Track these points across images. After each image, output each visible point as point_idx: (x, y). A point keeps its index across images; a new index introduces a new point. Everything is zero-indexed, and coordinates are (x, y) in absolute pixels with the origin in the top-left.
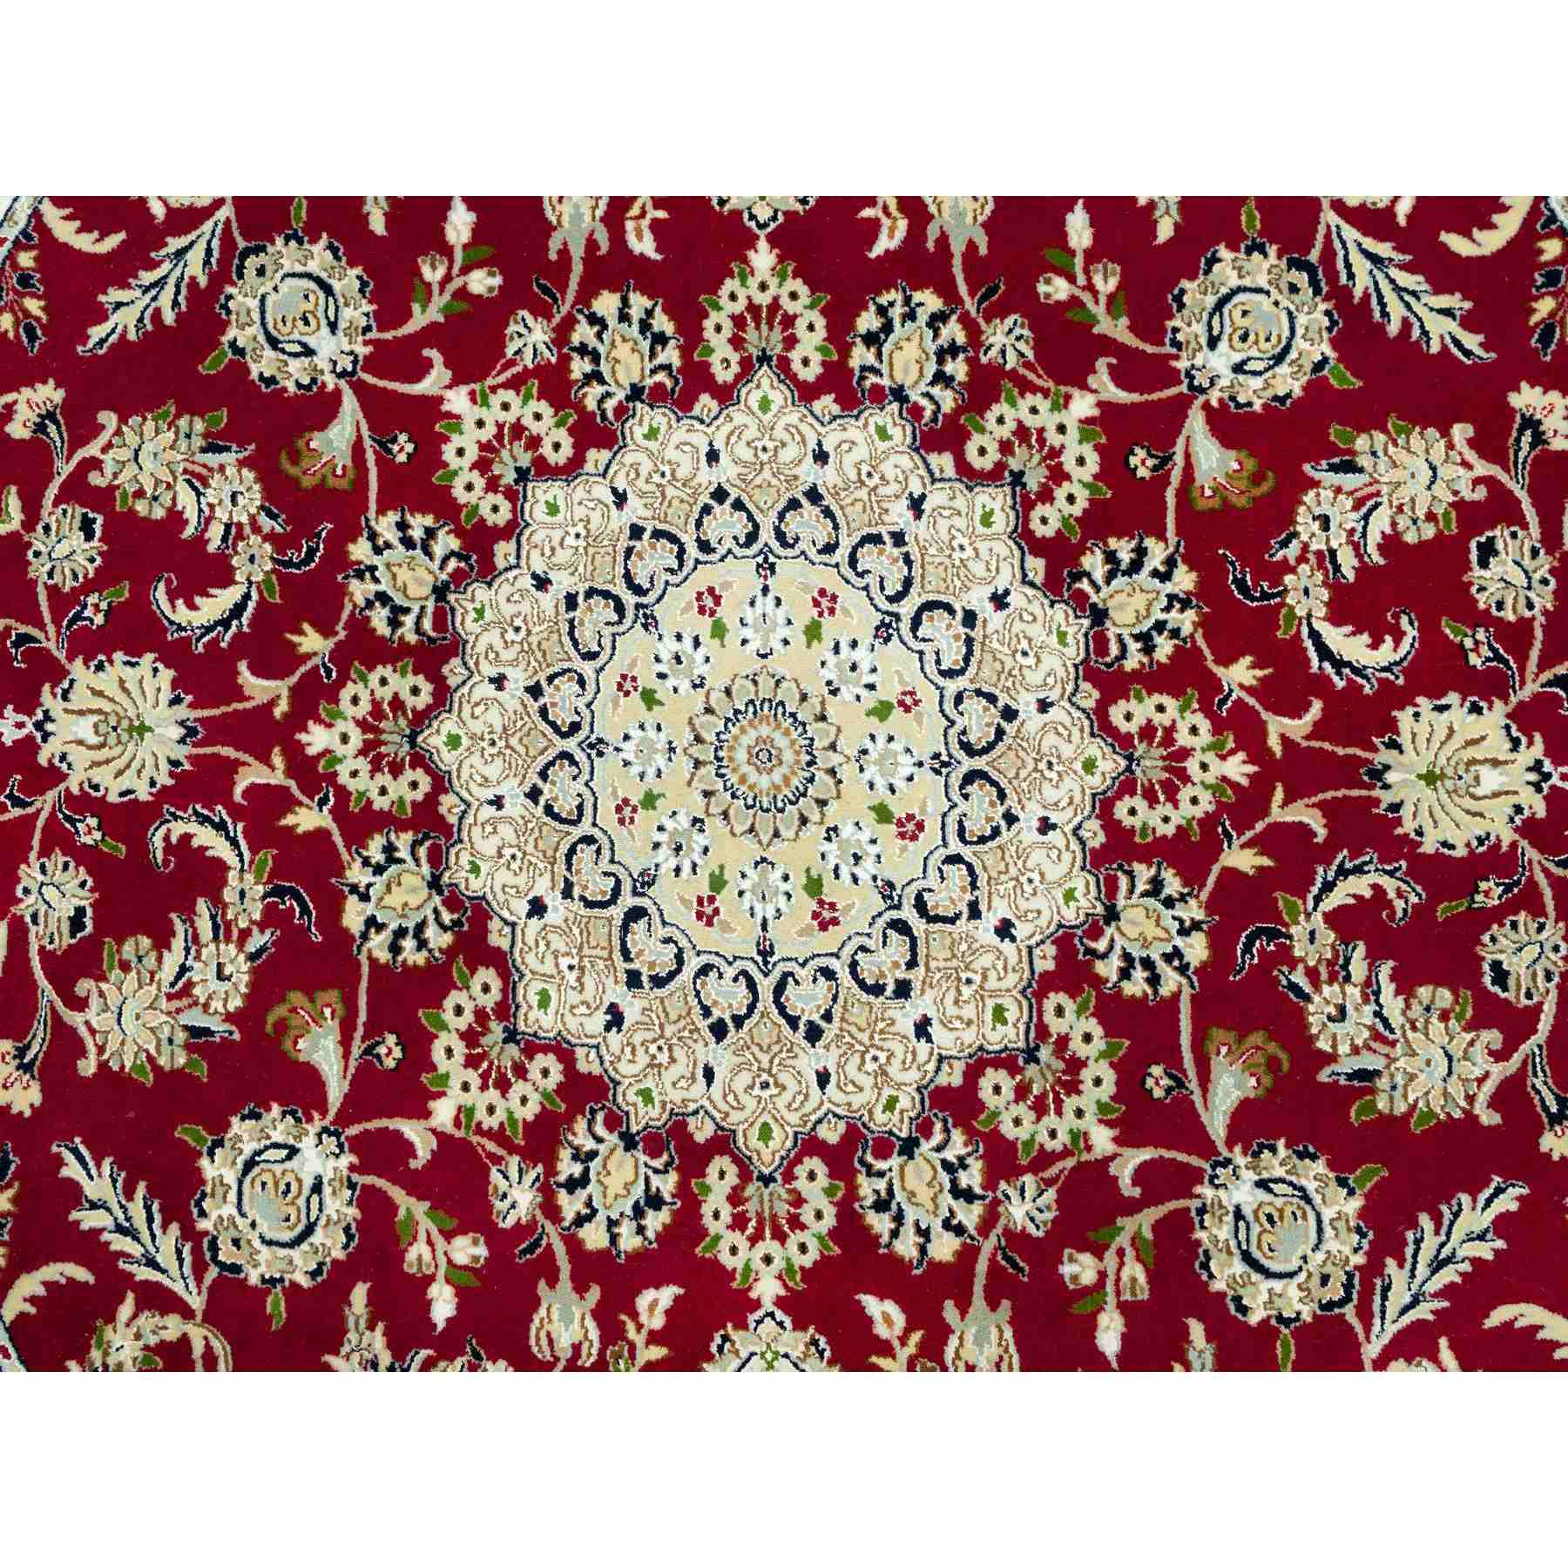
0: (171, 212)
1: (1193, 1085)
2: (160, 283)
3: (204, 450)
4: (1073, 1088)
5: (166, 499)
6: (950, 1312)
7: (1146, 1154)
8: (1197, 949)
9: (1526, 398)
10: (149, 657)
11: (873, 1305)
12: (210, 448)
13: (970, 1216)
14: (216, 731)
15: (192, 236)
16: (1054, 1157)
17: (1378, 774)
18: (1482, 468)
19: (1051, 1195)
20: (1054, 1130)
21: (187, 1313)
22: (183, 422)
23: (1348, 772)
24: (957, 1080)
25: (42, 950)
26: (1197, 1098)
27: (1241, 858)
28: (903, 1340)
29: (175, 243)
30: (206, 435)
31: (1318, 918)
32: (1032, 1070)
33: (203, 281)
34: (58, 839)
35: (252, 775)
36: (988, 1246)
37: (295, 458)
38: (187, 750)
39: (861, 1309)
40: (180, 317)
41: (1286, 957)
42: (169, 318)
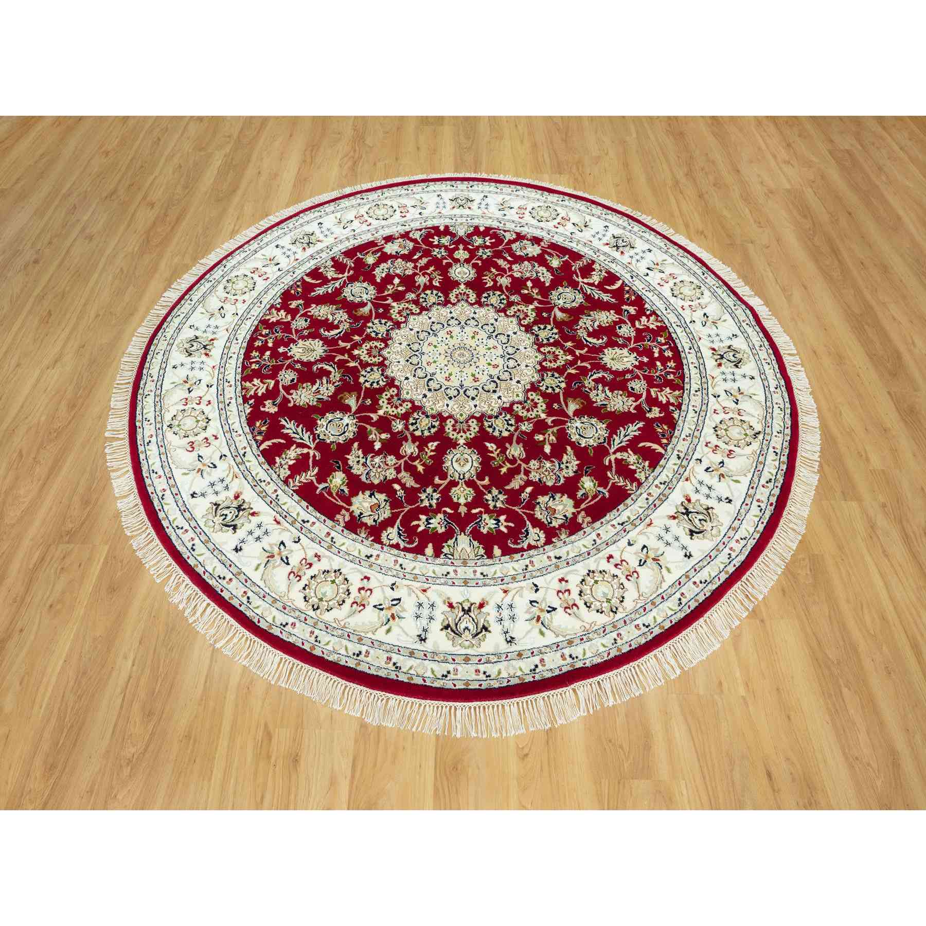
1: (564, 406)
2: (329, 287)
3: (335, 310)
4: (536, 407)
5: (325, 317)
6: (507, 445)
7: (554, 418)
8: (563, 385)
9: (625, 307)
10: (317, 340)
11: (488, 444)
12: (337, 310)
13: (512, 429)
14: (332, 351)
16: (532, 419)
17: (601, 359)
18: (617, 316)
19: (531, 425)
20: (533, 414)
21: (309, 448)
22: (331, 306)
23: (595, 358)
24: (508, 406)
25: (283, 386)
26: (565, 409)
27: (572, 371)
28: (496, 450)
29: (333, 282)
30: (336, 308)
31: (590, 380)
32: (525, 404)
34: (290, 367)
35: (339, 357)
36: (516, 434)
37: (356, 312)
38: (324, 354)
39: (485, 445)
40: (332, 292)
41: (584, 386)
42: (330, 292)
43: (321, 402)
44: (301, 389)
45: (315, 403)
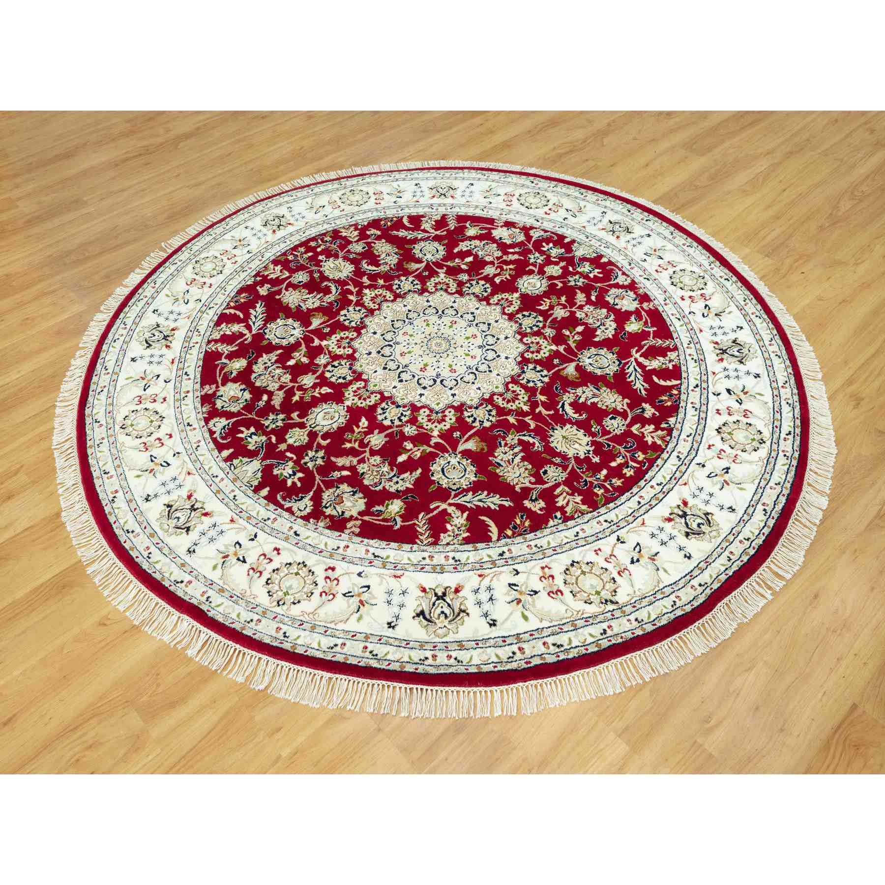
0: (463, 512)
1: (421, 270)
2: (480, 501)
3: (502, 466)
4: (439, 282)
5: (521, 464)
10: (552, 445)
12: (500, 465)
14: (548, 424)
15: (464, 503)
16: (452, 279)
17: (348, 277)
19: (458, 276)
21: (636, 360)
22: (501, 474)
24: (457, 295)
27: (381, 282)
29: (469, 505)
30: (498, 468)
32: (444, 288)
33: (471, 493)
37: (482, 449)
38: (556, 427)
40: (483, 491)
41: (391, 269)
42: (486, 493)
43: (598, 386)
44: (610, 407)
45: (605, 388)
